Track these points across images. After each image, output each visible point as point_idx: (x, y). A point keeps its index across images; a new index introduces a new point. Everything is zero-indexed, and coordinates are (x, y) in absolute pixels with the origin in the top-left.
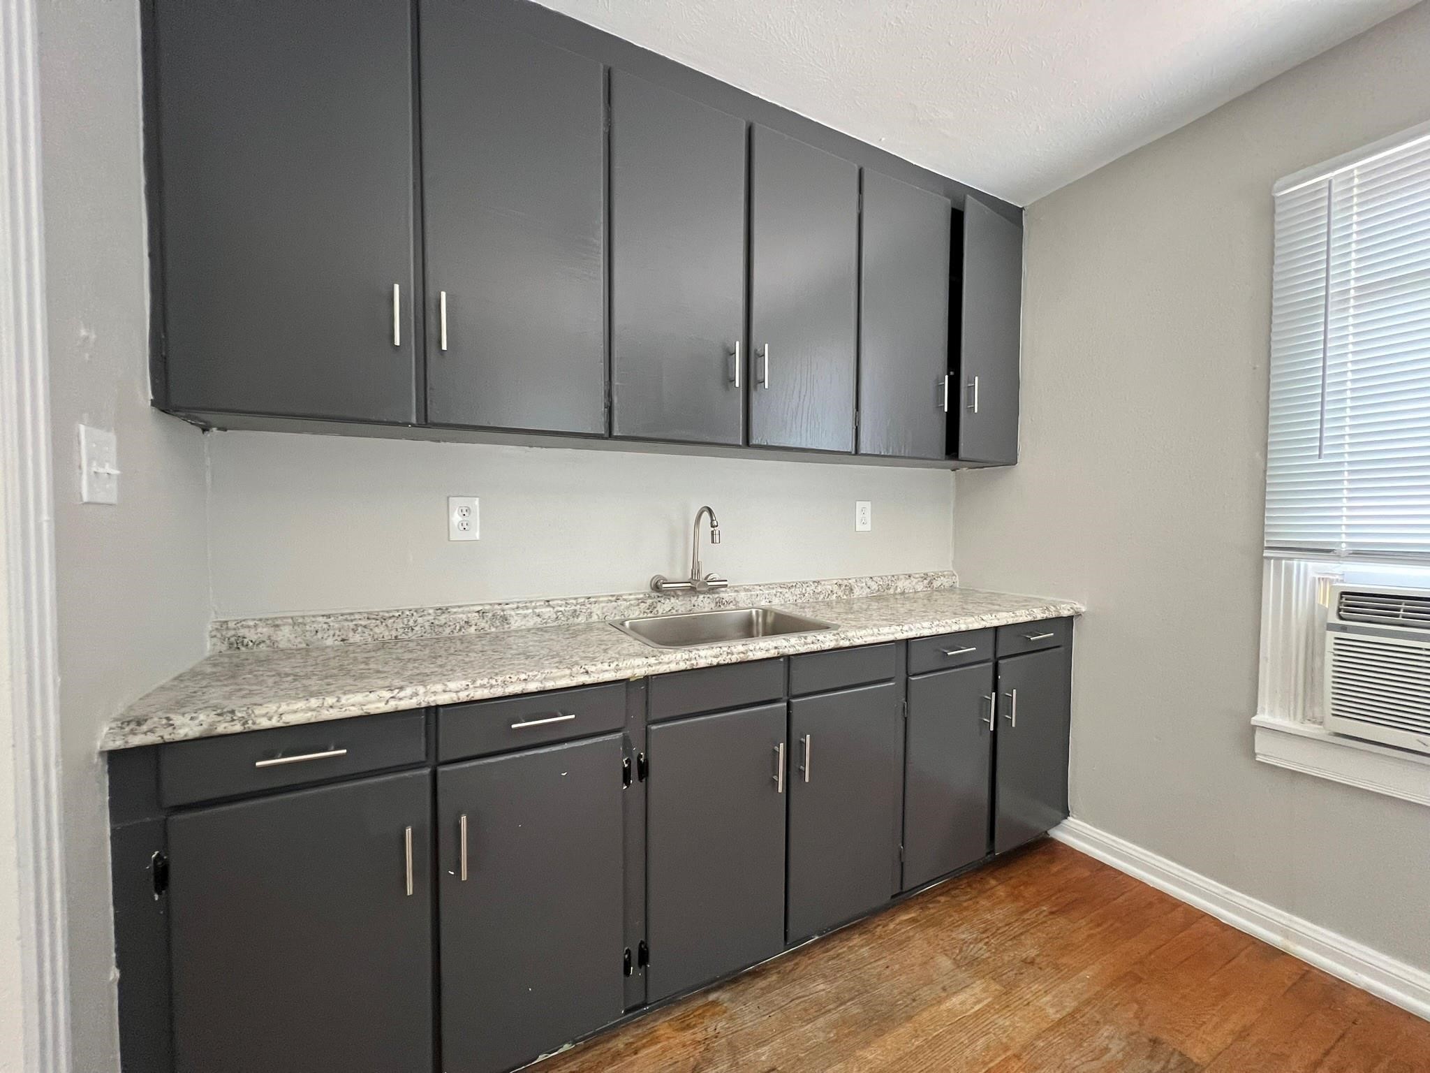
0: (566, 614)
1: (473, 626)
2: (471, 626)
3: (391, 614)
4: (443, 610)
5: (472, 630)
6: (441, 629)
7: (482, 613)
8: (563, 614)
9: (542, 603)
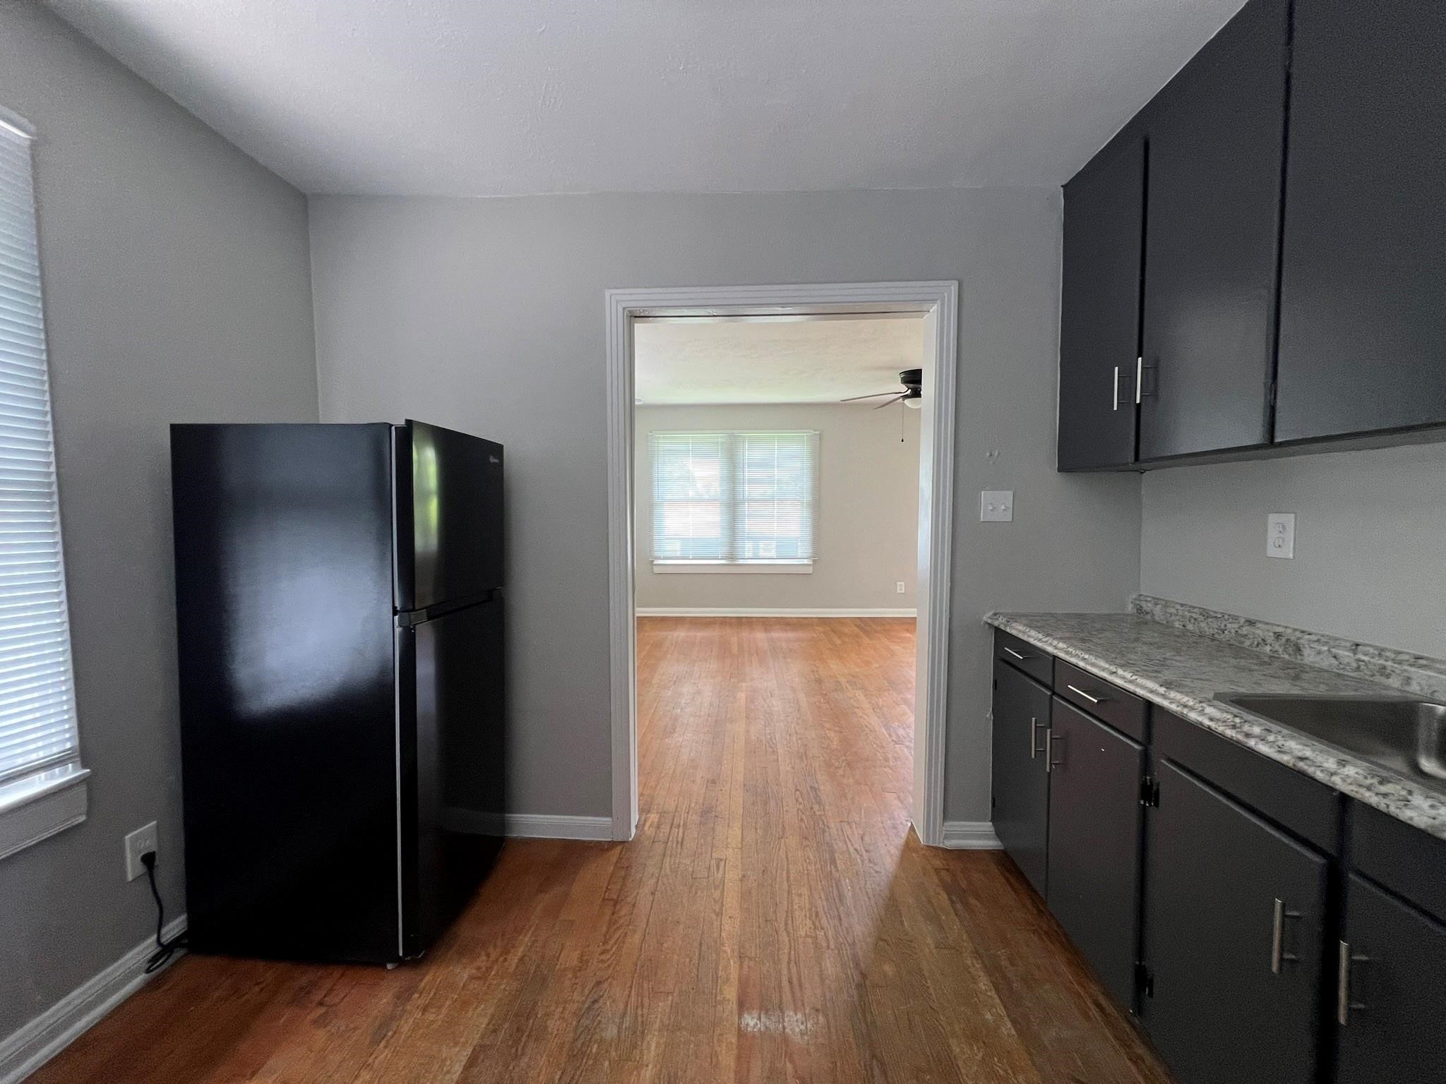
0: (1370, 667)
1: (1269, 646)
2: (1266, 644)
3: (1216, 615)
4: (1251, 623)
5: (1268, 648)
6: (1243, 639)
7: (1278, 636)
8: (1366, 665)
9: (1348, 644)
